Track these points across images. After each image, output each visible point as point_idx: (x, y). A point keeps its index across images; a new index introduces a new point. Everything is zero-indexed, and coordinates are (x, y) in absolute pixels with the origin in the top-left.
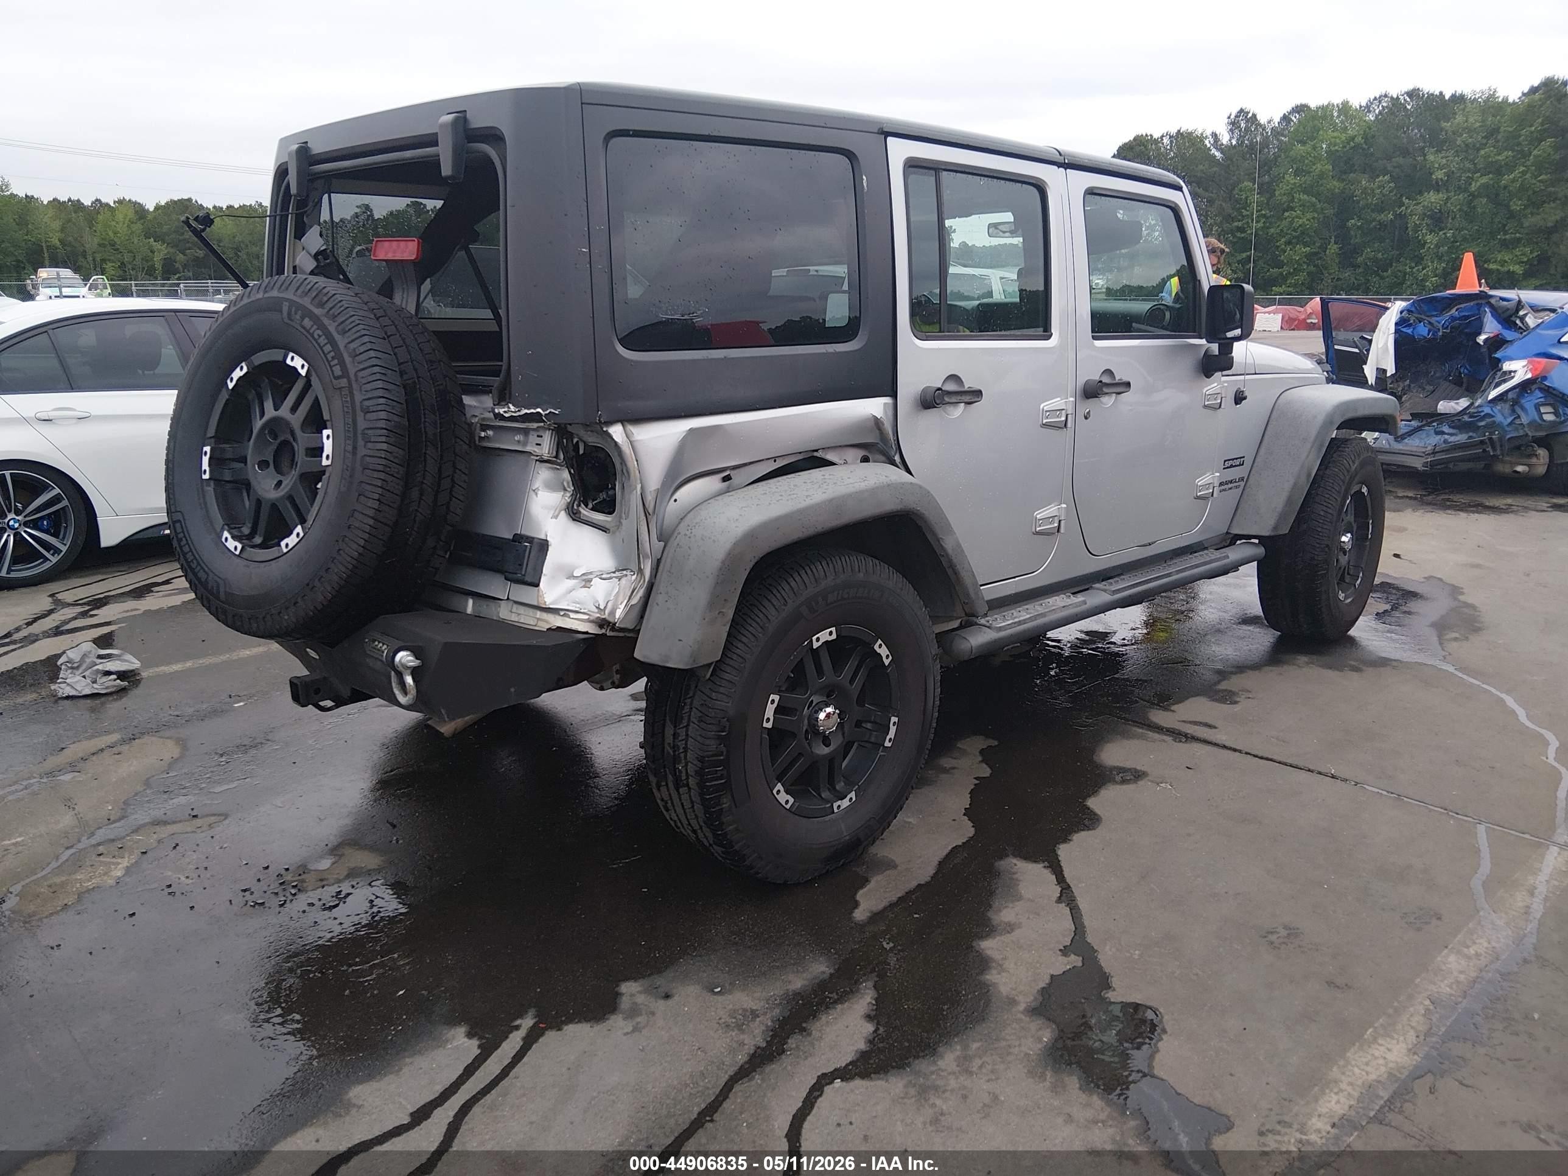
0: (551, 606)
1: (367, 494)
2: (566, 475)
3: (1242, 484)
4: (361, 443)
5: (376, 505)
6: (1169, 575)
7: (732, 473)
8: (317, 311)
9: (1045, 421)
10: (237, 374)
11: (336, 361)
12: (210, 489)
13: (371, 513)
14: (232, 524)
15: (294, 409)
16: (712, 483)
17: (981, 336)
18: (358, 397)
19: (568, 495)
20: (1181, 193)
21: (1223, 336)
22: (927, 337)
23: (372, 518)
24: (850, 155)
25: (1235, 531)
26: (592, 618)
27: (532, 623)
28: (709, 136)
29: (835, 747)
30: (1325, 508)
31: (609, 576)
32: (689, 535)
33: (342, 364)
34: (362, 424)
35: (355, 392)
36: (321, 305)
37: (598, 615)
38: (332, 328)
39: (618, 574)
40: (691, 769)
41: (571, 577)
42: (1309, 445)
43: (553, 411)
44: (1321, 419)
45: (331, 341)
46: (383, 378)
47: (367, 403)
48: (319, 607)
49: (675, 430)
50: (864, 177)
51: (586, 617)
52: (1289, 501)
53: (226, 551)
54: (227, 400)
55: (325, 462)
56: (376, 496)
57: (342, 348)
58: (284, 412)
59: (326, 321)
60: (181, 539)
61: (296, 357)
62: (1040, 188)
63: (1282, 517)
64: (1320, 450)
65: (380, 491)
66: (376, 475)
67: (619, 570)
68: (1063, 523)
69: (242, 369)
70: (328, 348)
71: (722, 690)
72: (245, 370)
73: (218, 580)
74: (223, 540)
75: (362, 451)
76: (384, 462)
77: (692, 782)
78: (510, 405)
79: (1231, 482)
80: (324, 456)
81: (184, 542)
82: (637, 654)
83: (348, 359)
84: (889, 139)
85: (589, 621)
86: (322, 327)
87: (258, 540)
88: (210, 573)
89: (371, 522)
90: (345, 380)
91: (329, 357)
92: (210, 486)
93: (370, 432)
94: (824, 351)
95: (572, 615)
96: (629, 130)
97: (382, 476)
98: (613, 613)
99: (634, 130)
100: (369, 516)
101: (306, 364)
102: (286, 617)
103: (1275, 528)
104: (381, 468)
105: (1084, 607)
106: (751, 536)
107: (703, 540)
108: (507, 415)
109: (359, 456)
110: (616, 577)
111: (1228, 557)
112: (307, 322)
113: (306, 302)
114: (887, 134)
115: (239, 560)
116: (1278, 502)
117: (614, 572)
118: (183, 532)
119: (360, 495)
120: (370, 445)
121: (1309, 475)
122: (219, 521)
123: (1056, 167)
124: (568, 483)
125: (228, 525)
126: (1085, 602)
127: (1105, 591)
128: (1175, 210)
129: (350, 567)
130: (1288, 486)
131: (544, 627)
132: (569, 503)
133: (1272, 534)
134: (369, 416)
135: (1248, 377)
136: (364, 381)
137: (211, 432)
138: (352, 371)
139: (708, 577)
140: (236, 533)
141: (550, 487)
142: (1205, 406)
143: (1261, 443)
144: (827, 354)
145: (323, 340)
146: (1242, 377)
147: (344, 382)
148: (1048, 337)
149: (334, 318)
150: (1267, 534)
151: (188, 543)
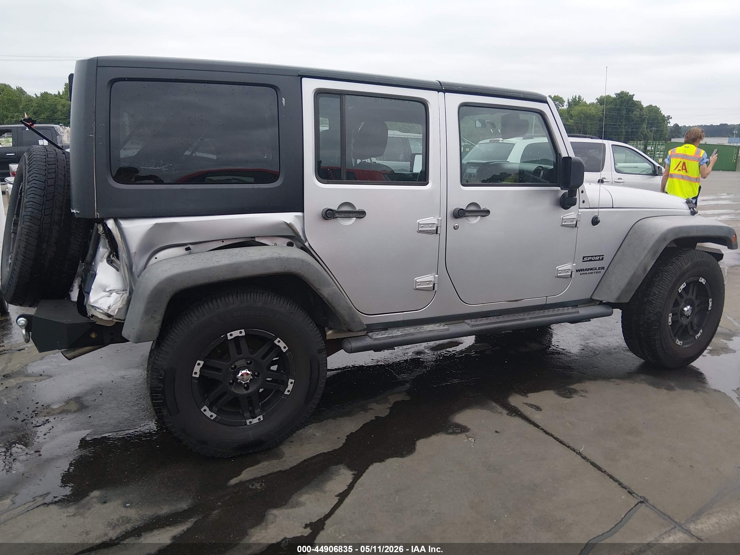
0: (92, 305)
1: (21, 245)
3: (603, 271)
6: (523, 319)
7: (191, 246)
9: (420, 229)
16: (181, 251)
17: (372, 183)
18: (25, 201)
19: (109, 251)
20: (547, 104)
21: (571, 186)
22: (328, 182)
24: (274, 87)
25: (595, 298)
26: (104, 312)
28: (176, 79)
29: (251, 391)
31: (118, 292)
37: (107, 311)
38: (27, 170)
41: (105, 291)
42: (646, 252)
43: (77, 211)
44: (656, 237)
47: (26, 204)
49: (148, 223)
50: (283, 99)
51: (101, 311)
52: (630, 284)
62: (424, 103)
63: (624, 292)
68: (436, 285)
71: (161, 355)
76: (27, 231)
79: (591, 269)
82: (123, 333)
84: (304, 79)
85: (102, 313)
94: (252, 187)
95: (97, 310)
96: (125, 78)
97: (27, 237)
99: (127, 78)
103: (618, 298)
105: (447, 332)
106: (170, 280)
107: (147, 279)
109: (21, 228)
111: (578, 312)
114: (302, 76)
116: (623, 283)
119: (19, 245)
121: (645, 269)
123: (437, 92)
124: (108, 246)
126: (448, 330)
127: (468, 324)
128: (540, 114)
130: (629, 274)
132: (108, 255)
133: (617, 302)
134: (26, 210)
135: (600, 210)
138: (26, 189)
141: (103, 247)
142: (562, 226)
143: (620, 247)
144: (253, 189)
146: (597, 210)
148: (426, 184)
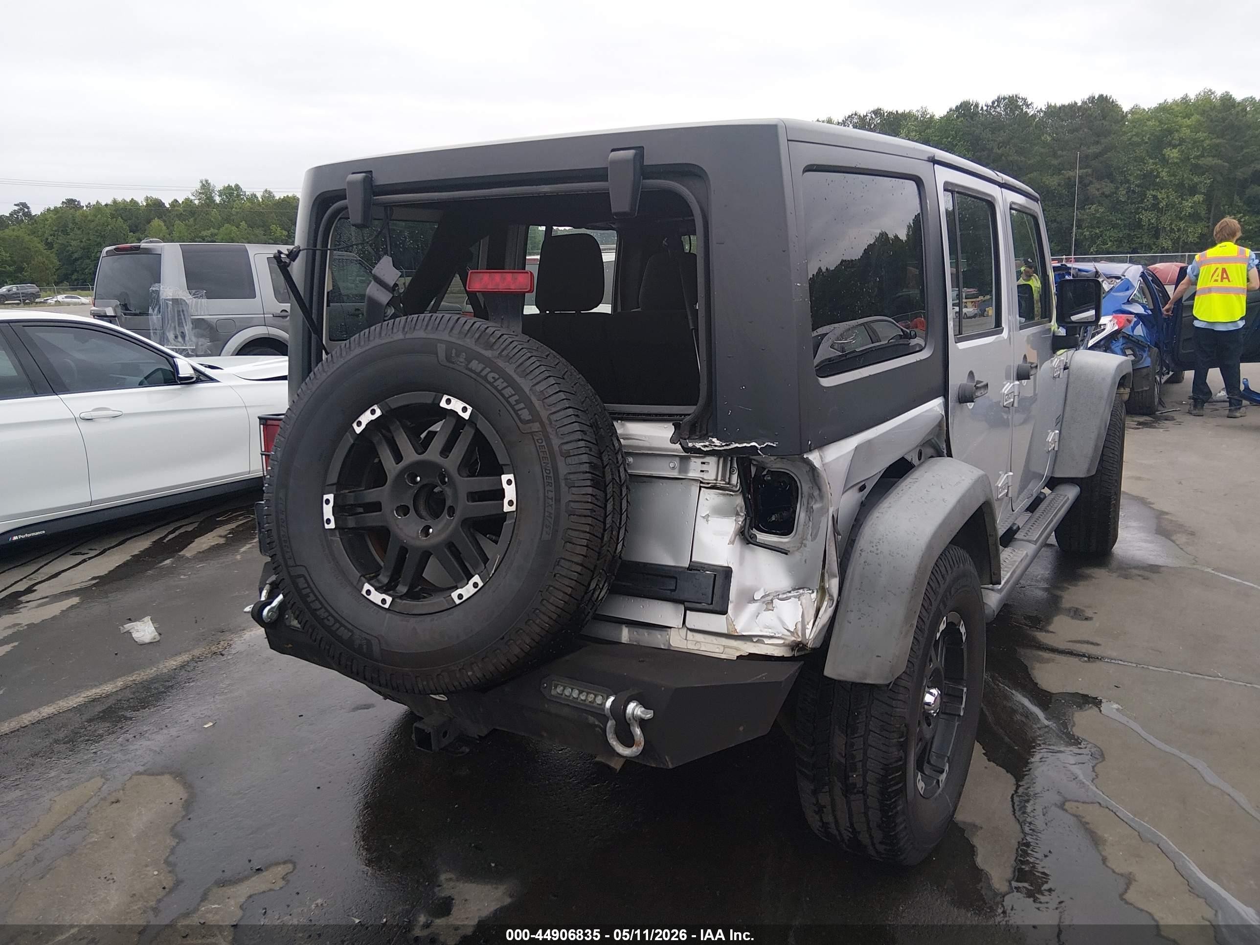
0: (744, 634)
1: (574, 540)
2: (739, 501)
4: (564, 488)
5: (584, 551)
6: (1052, 521)
7: (867, 483)
8: (488, 353)
9: (1005, 403)
10: (366, 418)
11: (522, 405)
12: (337, 539)
13: (579, 559)
14: (371, 573)
15: (446, 451)
16: (854, 494)
18: (556, 442)
19: (741, 519)
20: (1038, 205)
21: (1069, 320)
23: (581, 565)
26: (787, 642)
27: (717, 650)
29: (933, 725)
30: (1112, 451)
31: (785, 596)
32: (876, 551)
33: (530, 407)
34: (563, 470)
35: (551, 436)
36: (491, 347)
37: (793, 639)
38: (510, 370)
39: (793, 593)
40: (871, 777)
41: (753, 600)
42: (1104, 403)
43: (769, 444)
44: (1109, 380)
45: (511, 383)
46: (578, 420)
47: (566, 447)
48: (514, 660)
49: (846, 450)
51: (781, 642)
52: (1095, 448)
53: (372, 605)
54: (352, 446)
55: (507, 508)
56: (585, 542)
57: (527, 390)
58: (433, 454)
59: (501, 364)
60: (307, 595)
61: (453, 400)
63: (1092, 461)
64: (1110, 405)
65: (588, 536)
66: (583, 520)
67: (794, 590)
68: (1010, 488)
69: (373, 412)
70: (508, 391)
71: (900, 697)
72: (378, 413)
73: (368, 637)
74: (364, 593)
75: (566, 497)
76: (590, 506)
77: (870, 789)
78: (714, 440)
80: (506, 501)
81: (312, 597)
82: (828, 672)
83: (537, 404)
85: (784, 645)
86: (495, 369)
87: (402, 589)
88: (355, 631)
89: (579, 569)
90: (537, 424)
91: (512, 400)
92: (335, 536)
93: (571, 476)
95: (767, 641)
97: (589, 520)
98: (804, 634)
100: (578, 564)
101: (468, 406)
102: (470, 673)
103: (1089, 470)
104: (588, 513)
107: (891, 555)
108: (705, 449)
109: (563, 502)
110: (795, 597)
112: (475, 365)
113: (469, 342)
115: (388, 615)
116: (1088, 449)
117: (790, 592)
118: (309, 586)
119: (566, 542)
120: (574, 490)
121: (1106, 424)
122: (355, 573)
124: (741, 508)
125: (364, 576)
127: (1028, 541)
128: (1035, 219)
129: (554, 616)
130: (1093, 436)
131: (733, 655)
132: (741, 527)
133: (1087, 476)
134: (569, 460)
136: (559, 424)
137: (333, 478)
138: (544, 414)
139: (903, 593)
140: (377, 585)
141: (720, 512)
142: (1054, 378)
143: (1065, 401)
145: (500, 384)
147: (536, 426)
148: (1002, 331)
149: (509, 359)
150: (1083, 476)
151: (317, 599)
